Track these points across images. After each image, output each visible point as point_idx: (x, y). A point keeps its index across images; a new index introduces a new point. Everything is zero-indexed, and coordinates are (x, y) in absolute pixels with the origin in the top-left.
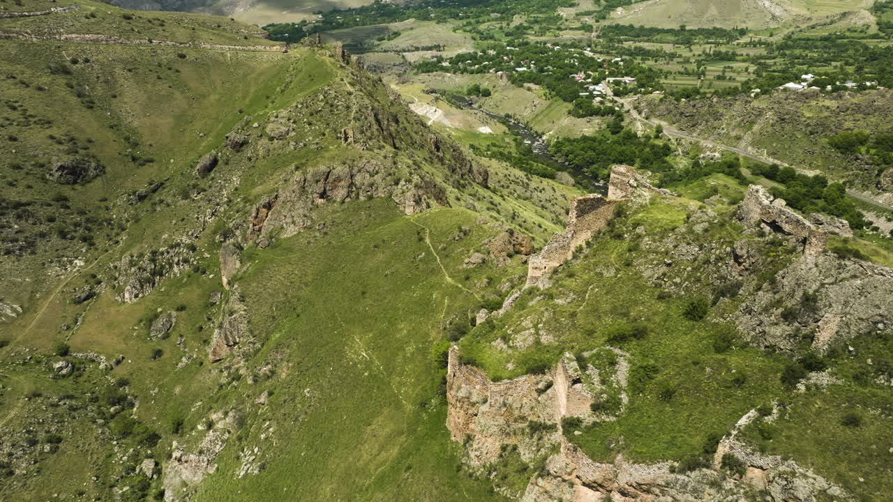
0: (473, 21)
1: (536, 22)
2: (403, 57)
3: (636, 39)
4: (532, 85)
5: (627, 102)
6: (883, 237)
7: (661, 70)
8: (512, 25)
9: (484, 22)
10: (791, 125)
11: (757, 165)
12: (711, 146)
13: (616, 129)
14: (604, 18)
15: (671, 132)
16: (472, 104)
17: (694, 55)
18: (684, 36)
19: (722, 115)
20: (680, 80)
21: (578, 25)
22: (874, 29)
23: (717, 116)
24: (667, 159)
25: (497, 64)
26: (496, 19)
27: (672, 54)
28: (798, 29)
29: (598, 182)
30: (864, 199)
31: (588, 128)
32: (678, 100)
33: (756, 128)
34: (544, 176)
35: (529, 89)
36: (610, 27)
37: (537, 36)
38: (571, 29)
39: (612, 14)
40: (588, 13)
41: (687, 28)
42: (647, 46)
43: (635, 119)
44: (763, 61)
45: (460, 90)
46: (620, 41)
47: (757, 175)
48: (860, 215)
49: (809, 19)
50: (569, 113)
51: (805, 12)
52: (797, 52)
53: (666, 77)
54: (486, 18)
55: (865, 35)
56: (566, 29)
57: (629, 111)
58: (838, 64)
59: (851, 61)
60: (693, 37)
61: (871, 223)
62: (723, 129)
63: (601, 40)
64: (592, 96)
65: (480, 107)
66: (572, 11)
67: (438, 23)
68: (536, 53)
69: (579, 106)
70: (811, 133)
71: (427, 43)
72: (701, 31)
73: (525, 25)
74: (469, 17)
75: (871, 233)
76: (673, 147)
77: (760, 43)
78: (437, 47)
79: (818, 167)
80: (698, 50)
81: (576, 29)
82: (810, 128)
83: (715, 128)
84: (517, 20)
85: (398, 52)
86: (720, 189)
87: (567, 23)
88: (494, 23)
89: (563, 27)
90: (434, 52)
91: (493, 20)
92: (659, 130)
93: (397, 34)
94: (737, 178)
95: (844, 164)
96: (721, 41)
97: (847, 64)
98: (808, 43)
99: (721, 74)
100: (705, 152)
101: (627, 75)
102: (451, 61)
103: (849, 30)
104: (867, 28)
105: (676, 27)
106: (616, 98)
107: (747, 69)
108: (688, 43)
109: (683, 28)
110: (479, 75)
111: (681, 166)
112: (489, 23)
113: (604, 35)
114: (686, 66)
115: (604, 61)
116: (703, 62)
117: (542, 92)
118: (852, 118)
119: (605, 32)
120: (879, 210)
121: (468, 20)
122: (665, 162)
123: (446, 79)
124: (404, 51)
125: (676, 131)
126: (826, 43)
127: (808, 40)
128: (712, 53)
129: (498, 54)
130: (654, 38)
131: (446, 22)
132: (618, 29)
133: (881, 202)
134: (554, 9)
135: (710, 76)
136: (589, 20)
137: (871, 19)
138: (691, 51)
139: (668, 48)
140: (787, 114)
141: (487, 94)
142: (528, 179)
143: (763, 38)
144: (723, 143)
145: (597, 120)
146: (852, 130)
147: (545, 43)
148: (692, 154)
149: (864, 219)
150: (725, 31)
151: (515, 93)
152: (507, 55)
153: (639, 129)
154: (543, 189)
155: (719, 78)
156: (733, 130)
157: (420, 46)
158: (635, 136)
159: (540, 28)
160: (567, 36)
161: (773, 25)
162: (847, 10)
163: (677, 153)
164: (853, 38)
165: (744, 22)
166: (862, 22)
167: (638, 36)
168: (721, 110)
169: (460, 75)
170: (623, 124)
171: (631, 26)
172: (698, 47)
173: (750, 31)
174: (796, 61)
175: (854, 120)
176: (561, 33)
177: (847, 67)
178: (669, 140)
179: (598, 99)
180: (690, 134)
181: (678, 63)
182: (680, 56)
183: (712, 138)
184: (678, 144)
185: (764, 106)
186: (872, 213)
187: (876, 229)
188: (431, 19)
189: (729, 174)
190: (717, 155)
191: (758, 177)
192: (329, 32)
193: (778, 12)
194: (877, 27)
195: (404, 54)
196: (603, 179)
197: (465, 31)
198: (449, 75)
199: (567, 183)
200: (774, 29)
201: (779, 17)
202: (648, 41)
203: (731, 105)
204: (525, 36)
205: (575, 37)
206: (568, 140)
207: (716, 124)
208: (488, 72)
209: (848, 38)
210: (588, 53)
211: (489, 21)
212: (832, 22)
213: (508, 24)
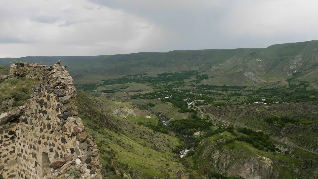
0: (155, 83)
1: (176, 84)
2: (128, 94)
3: (209, 89)
4: (168, 103)
5: (199, 108)
6: (283, 155)
7: (215, 98)
8: (168, 84)
9: (158, 83)
10: (252, 114)
11: (239, 128)
12: (226, 122)
13: (194, 117)
14: (199, 83)
15: (212, 117)
16: (148, 109)
17: (228, 94)
18: (225, 88)
19: (230, 111)
20: (221, 101)
21: (190, 85)
22: (288, 86)
23: (228, 112)
24: (210, 127)
25: (159, 96)
26: (163, 83)
27: (220, 93)
28: (264, 86)
29: (185, 135)
30: (276, 140)
31: (185, 116)
32: (216, 107)
33: (240, 115)
34: (164, 133)
35: (167, 104)
36: (201, 85)
37: (176, 88)
38: (187, 86)
39: (202, 82)
40: (193, 81)
41: (226, 86)
42: (212, 91)
43: (201, 113)
44: (251, 96)
45: (145, 104)
46: (204, 90)
47: (239, 132)
48: (274, 146)
49: (267, 83)
50: (179, 111)
51: (265, 81)
52: (263, 93)
53: (216, 100)
54: (159, 82)
55: (285, 88)
56: (186, 86)
57: (199, 110)
58: (276, 97)
59: (280, 96)
60: (228, 88)
61: (278, 149)
62: (230, 116)
63: (197, 89)
64: (187, 106)
65: (150, 110)
66: (188, 80)
67: (142, 84)
68: (173, 93)
69: (182, 109)
70: (259, 117)
71: (137, 89)
72: (231, 87)
73: (172, 84)
74: (153, 82)
75: (278, 153)
76: (213, 123)
77: (251, 90)
78: (140, 91)
79: (261, 129)
80: (229, 92)
81: (189, 86)
82: (258, 115)
83: (227, 116)
84: (170, 83)
85: (126, 92)
86: (224, 137)
87: (186, 84)
88: (162, 84)
89: (185, 85)
90: (139, 92)
91: (162, 83)
92: (208, 117)
93: (127, 87)
94: (232, 133)
95: (269, 127)
96: (237, 90)
97: (279, 97)
98: (266, 91)
99: (235, 99)
100: (224, 124)
101: (202, 99)
102: (144, 95)
103: (280, 87)
104: (286, 86)
105: (223, 85)
106: (196, 107)
107: (245, 98)
108: (226, 90)
109: (225, 85)
110: (152, 99)
111: (215, 129)
112: (160, 84)
113: (199, 88)
114: (224, 97)
115: (195, 95)
116: (230, 96)
117: (171, 105)
118: (273, 111)
119: (199, 87)
120: (281, 144)
121: (153, 83)
122: (209, 128)
123: (141, 101)
124: (129, 92)
125: (214, 117)
126: (272, 90)
127: (267, 89)
128: (233, 93)
129: (160, 93)
130: (215, 89)
131: (145, 83)
132: (203, 86)
133: (282, 141)
134: (182, 80)
135: (231, 100)
136: (193, 83)
137: (287, 83)
138: (227, 93)
139: (219, 92)
140: (251, 110)
141: (153, 105)
142: (155, 133)
143: (252, 89)
144: (230, 121)
145: (188, 114)
146: (273, 115)
147: (178, 90)
148: (219, 125)
149: (276, 147)
150: (239, 87)
151: (162, 105)
152: (163, 93)
153: (202, 117)
154: (160, 137)
155: (234, 101)
156: (233, 116)
157: (134, 90)
158: (200, 119)
159: (177, 85)
160: (186, 88)
161: (255, 85)
162: (279, 81)
163: (214, 125)
164: (281, 89)
165: (245, 84)
166: (284, 84)
167: (210, 88)
168: (229, 110)
169: (146, 100)
170: (197, 115)
171: (208, 85)
172: (230, 92)
173: (247, 87)
174: (262, 96)
175: (274, 112)
176: (184, 87)
177: (279, 98)
178: (212, 120)
179: (190, 107)
180: (219, 118)
181: (222, 96)
182: (223, 94)
183: (226, 119)
184: (215, 122)
185: (243, 108)
186: (278, 145)
187: (280, 151)
188: (140, 82)
189: (229, 131)
190: (228, 125)
191: (240, 133)
192: (105, 86)
193: (256, 81)
194: (289, 86)
195: (128, 93)
196: (187, 134)
197: (151, 86)
198: (142, 99)
199: (172, 136)
200: (256, 86)
201: (257, 82)
202: (213, 90)
203: (233, 108)
204: (172, 88)
205: (189, 88)
206: (177, 120)
207: (228, 114)
208: (155, 99)
209: (280, 89)
210: (191, 93)
211: (160, 83)
212: (274, 84)
213: (166, 84)
